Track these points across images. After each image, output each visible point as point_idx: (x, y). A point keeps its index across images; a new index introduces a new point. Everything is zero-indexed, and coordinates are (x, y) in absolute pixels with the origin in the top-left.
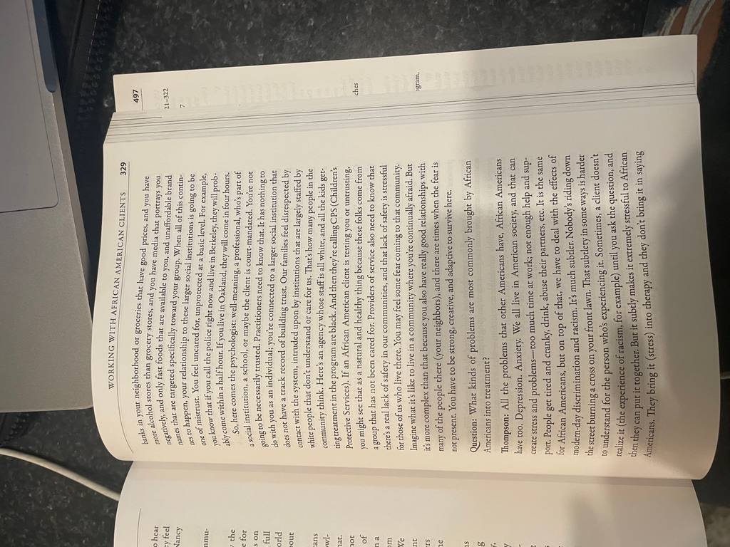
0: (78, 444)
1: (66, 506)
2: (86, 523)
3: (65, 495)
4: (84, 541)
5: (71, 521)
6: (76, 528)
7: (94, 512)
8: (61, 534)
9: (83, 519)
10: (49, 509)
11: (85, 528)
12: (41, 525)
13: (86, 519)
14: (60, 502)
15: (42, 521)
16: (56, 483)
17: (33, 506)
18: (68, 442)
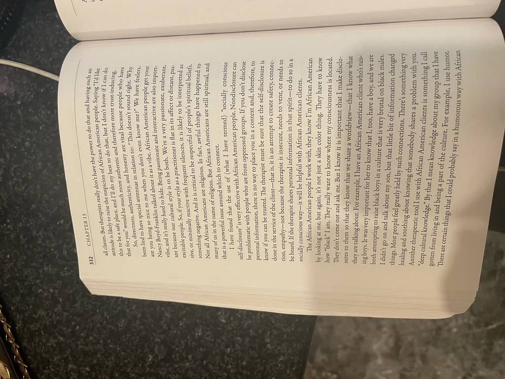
0: (42, 50)
1: (30, 100)
2: (43, 112)
3: (29, 91)
4: (41, 128)
5: (33, 112)
6: (36, 117)
7: (49, 103)
8: (25, 123)
9: (41, 110)
10: (18, 104)
11: (42, 117)
12: (11, 118)
13: (43, 109)
14: (26, 98)
15: (12, 114)
16: (24, 82)
17: (7, 103)
18: (35, 49)
